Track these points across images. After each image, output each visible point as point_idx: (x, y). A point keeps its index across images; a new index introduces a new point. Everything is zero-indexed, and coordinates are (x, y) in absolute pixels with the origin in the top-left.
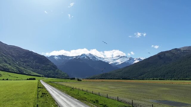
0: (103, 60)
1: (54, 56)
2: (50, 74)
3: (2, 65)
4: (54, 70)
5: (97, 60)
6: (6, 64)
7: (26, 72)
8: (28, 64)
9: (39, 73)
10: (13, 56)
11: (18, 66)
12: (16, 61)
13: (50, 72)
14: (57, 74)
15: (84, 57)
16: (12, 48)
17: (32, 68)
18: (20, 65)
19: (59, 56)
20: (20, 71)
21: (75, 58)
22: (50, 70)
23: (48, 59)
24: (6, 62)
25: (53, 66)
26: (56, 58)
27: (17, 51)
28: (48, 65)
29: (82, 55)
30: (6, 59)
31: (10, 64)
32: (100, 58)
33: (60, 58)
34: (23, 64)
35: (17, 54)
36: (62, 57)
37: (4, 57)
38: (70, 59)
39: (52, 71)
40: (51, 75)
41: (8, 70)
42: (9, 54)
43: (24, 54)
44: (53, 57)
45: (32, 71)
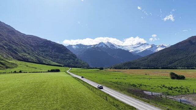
0: (123, 49)
1: (72, 45)
2: (69, 63)
3: (21, 55)
4: (74, 59)
5: (115, 48)
6: (25, 54)
7: (45, 62)
8: (46, 53)
9: (58, 63)
10: (32, 46)
11: (37, 56)
12: (35, 50)
13: (70, 61)
14: (77, 63)
15: (103, 46)
16: (30, 37)
17: (51, 57)
18: (39, 55)
19: (77, 45)
20: (39, 61)
21: (93, 47)
22: (69, 59)
23: (67, 49)
24: (25, 52)
25: (72, 55)
26: (74, 47)
27: (35, 40)
28: (68, 54)
29: (100, 43)
30: (25, 49)
31: (29, 54)
32: (119, 46)
33: (78, 47)
34: (42, 54)
35: (36, 44)
36: (80, 45)
37: (23, 47)
38: (88, 47)
39: (72, 60)
40: (71, 64)
41: (27, 59)
42: (28, 44)
43: (42, 43)
44: (70, 46)
45: (51, 60)
